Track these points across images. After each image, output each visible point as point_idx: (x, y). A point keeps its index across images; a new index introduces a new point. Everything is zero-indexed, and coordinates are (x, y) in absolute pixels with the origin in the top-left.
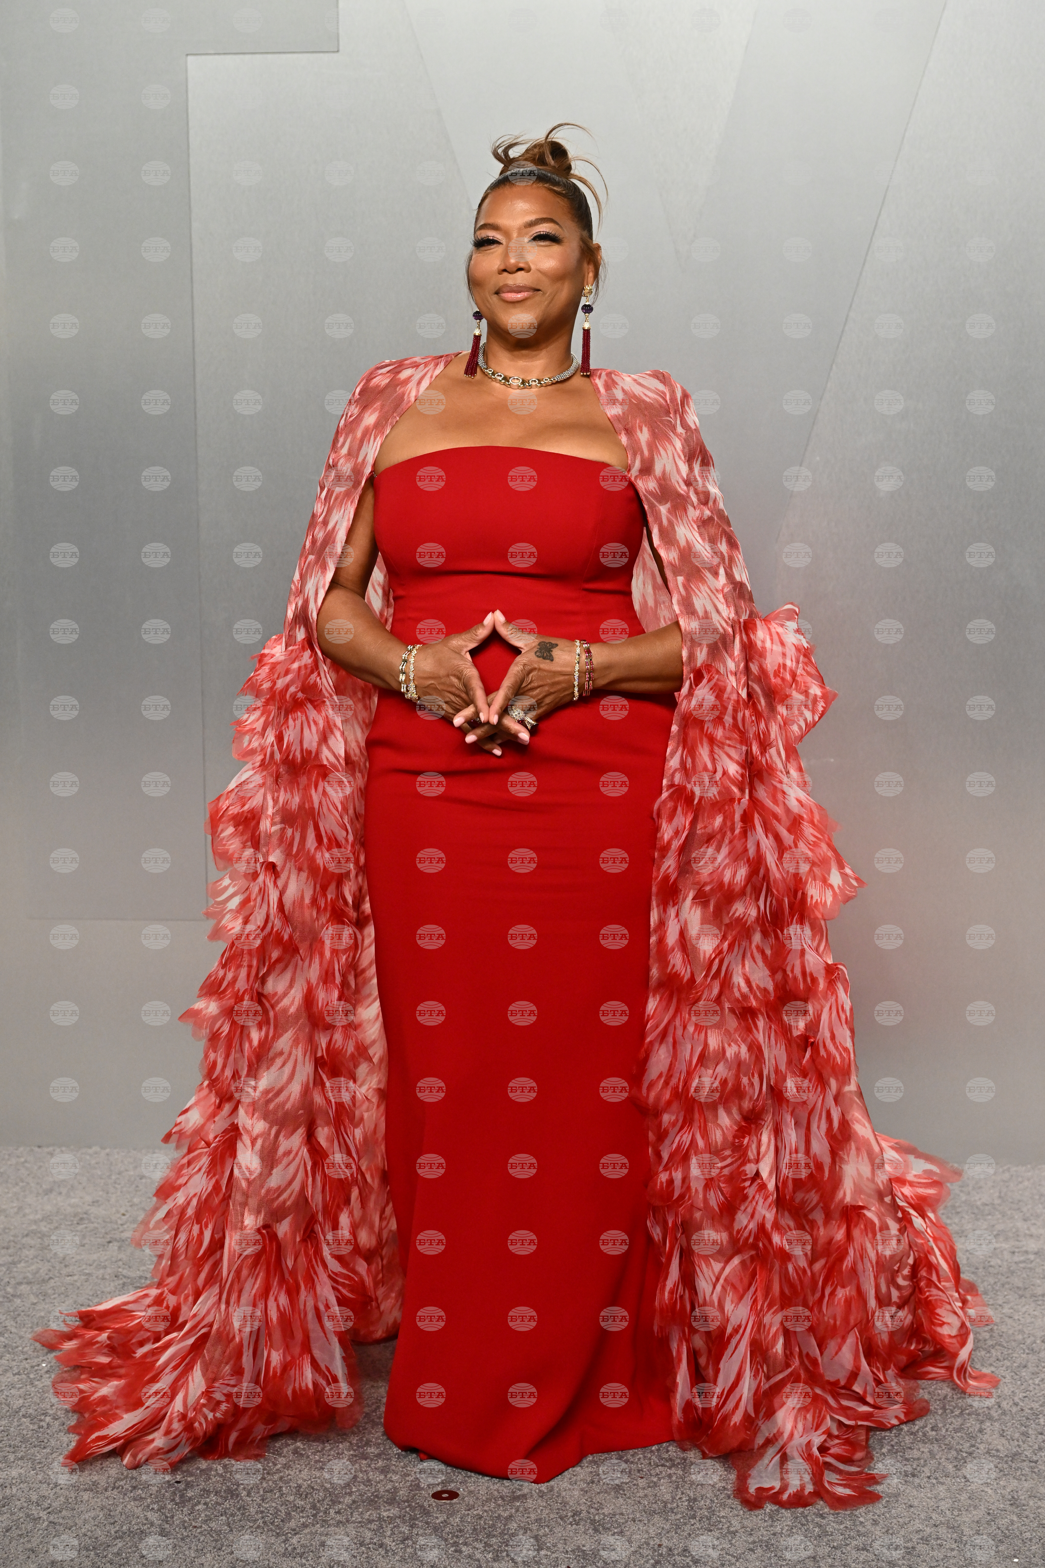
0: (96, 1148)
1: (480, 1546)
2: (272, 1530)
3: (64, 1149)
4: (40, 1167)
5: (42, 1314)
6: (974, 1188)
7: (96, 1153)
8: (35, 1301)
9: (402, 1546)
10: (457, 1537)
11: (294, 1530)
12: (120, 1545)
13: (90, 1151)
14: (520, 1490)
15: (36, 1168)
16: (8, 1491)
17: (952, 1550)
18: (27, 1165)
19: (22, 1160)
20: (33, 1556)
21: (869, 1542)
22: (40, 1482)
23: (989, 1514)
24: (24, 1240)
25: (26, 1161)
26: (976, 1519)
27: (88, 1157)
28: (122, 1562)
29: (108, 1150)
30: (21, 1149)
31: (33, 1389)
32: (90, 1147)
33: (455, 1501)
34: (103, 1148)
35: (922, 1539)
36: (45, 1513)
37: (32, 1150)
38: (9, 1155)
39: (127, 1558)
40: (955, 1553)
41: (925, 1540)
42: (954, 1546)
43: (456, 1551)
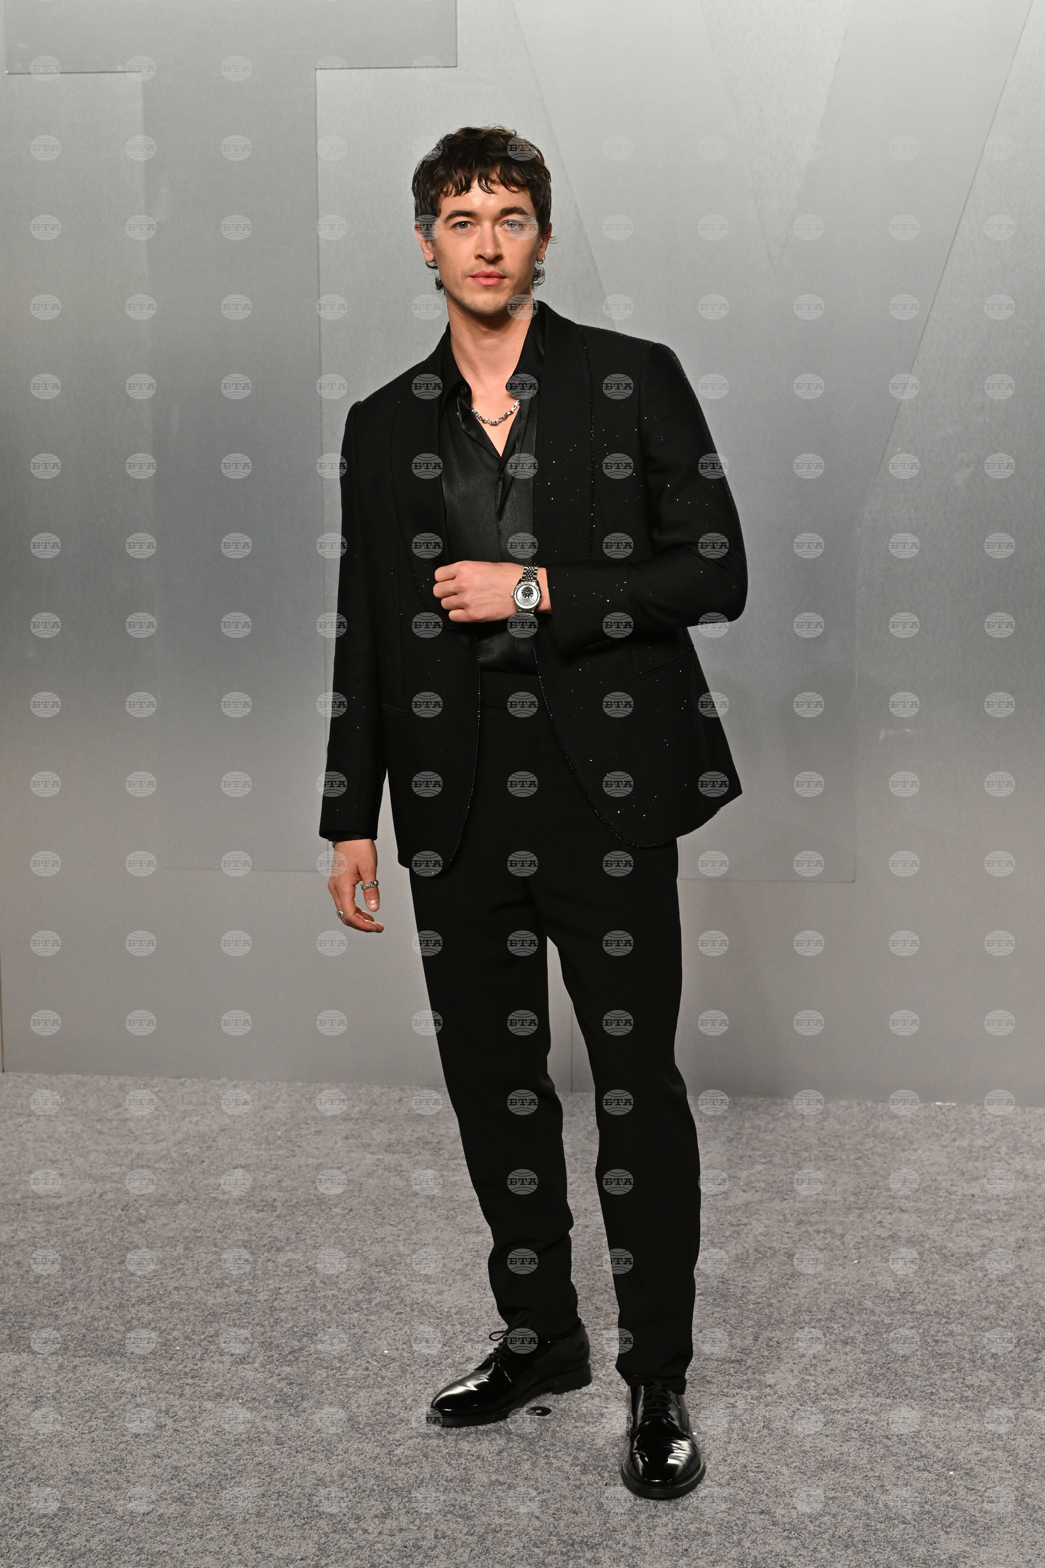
0: (224, 1080)
1: (569, 1459)
2: (378, 1441)
3: (195, 1080)
4: (173, 1097)
5: (171, 1234)
6: (1035, 1130)
7: (224, 1084)
8: (166, 1222)
9: (498, 1458)
10: (549, 1450)
11: (399, 1441)
12: (240, 1452)
13: (218, 1082)
14: (607, 1408)
15: (168, 1097)
16: (138, 1400)
17: (1009, 1472)
18: (160, 1094)
19: (156, 1089)
20: (158, 1460)
21: (931, 1464)
22: (167, 1392)
23: (1042, 1438)
24: (157, 1165)
25: (160, 1091)
26: (1030, 1442)
27: (217, 1088)
28: (240, 1468)
29: (235, 1082)
30: (156, 1080)
31: (162, 1305)
32: (219, 1079)
33: (547, 1417)
34: (230, 1080)
35: (980, 1461)
36: (171, 1420)
37: (166, 1081)
38: (145, 1085)
39: (245, 1465)
40: (1011, 1475)
41: (983, 1462)
42: (1009, 1468)
43: (547, 1463)
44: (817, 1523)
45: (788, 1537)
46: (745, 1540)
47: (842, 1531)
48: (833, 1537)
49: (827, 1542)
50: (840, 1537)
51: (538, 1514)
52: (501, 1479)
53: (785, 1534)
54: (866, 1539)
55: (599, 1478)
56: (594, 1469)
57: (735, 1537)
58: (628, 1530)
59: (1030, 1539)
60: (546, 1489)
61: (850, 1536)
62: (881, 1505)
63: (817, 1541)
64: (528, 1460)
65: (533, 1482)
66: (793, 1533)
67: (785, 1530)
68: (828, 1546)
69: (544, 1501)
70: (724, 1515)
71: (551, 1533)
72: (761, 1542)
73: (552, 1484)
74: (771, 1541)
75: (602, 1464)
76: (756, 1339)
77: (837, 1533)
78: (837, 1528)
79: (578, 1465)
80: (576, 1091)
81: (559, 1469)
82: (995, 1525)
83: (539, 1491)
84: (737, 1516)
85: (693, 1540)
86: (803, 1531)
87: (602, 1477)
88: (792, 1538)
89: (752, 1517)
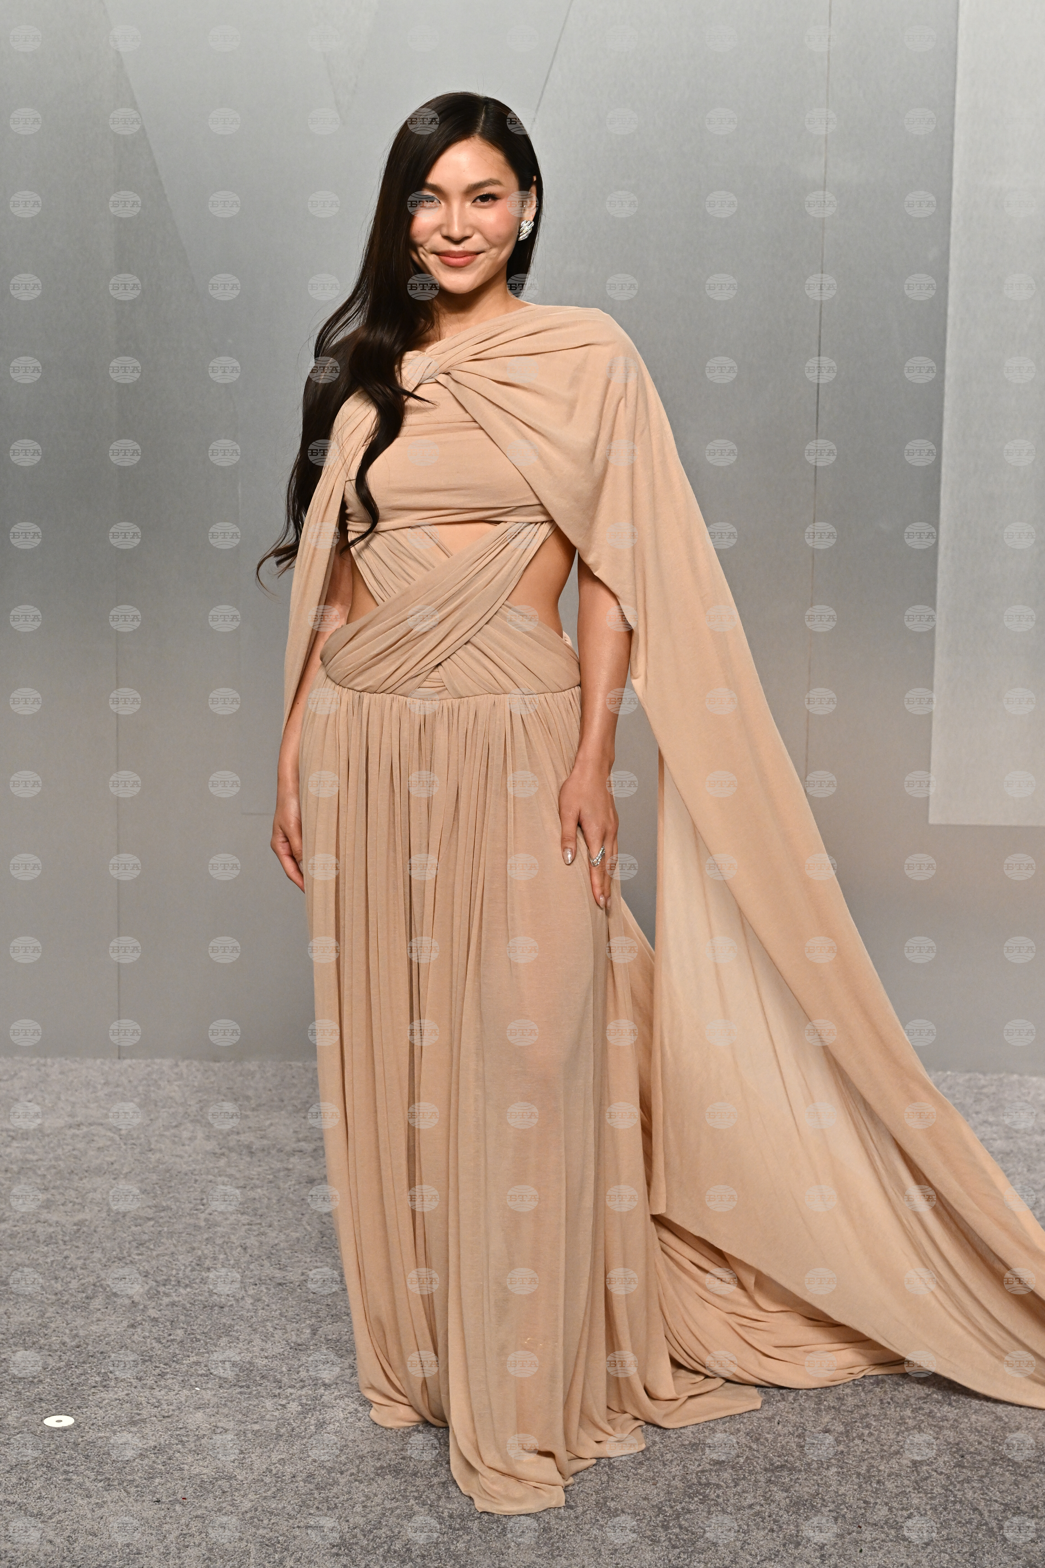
10: (68, 1465)
14: (139, 1414)
43: (65, 1480)
44: (371, 1537)
45: (338, 1555)
46: (288, 1559)
47: (397, 1546)
48: (388, 1552)
49: (381, 1558)
50: (395, 1552)
51: (51, 1538)
52: (11, 1498)
53: (334, 1550)
54: (426, 1553)
55: (125, 1494)
56: (119, 1484)
57: (277, 1556)
58: (155, 1552)
59: (611, 1547)
60: (62, 1508)
61: (408, 1550)
62: (446, 1514)
63: (369, 1558)
64: (41, 1476)
65: (47, 1501)
66: (343, 1549)
67: (334, 1546)
68: (381, 1563)
69: (59, 1522)
70: (265, 1531)
71: (64, 1558)
72: (306, 1560)
73: (70, 1502)
74: (317, 1560)
75: (129, 1478)
76: (314, 1332)
77: (392, 1547)
78: (393, 1541)
79: (101, 1481)
80: (124, 1058)
81: (80, 1485)
82: (571, 1533)
83: (54, 1511)
84: (281, 1532)
85: (229, 1561)
86: (354, 1547)
87: (128, 1493)
88: (341, 1555)
89: (297, 1532)
